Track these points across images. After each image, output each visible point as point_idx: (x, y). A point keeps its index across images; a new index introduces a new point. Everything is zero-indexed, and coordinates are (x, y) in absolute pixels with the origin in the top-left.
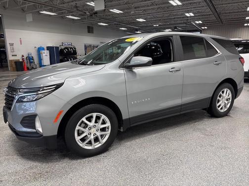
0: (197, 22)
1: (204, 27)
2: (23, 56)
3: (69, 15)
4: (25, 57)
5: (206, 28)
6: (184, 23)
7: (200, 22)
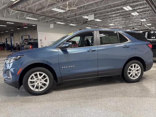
0: (148, 25)
1: (152, 27)
3: (70, 24)
5: (154, 28)
6: (139, 25)
7: (150, 24)
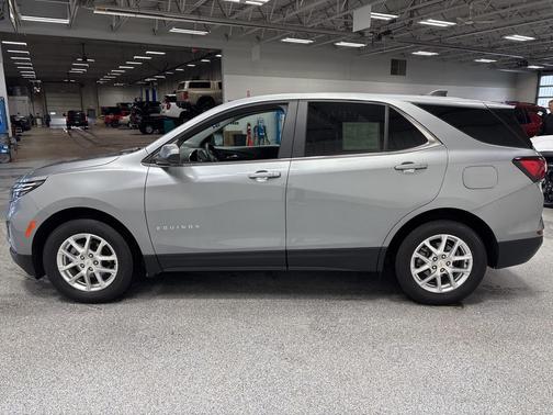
2: (249, 125)
4: (252, 128)
